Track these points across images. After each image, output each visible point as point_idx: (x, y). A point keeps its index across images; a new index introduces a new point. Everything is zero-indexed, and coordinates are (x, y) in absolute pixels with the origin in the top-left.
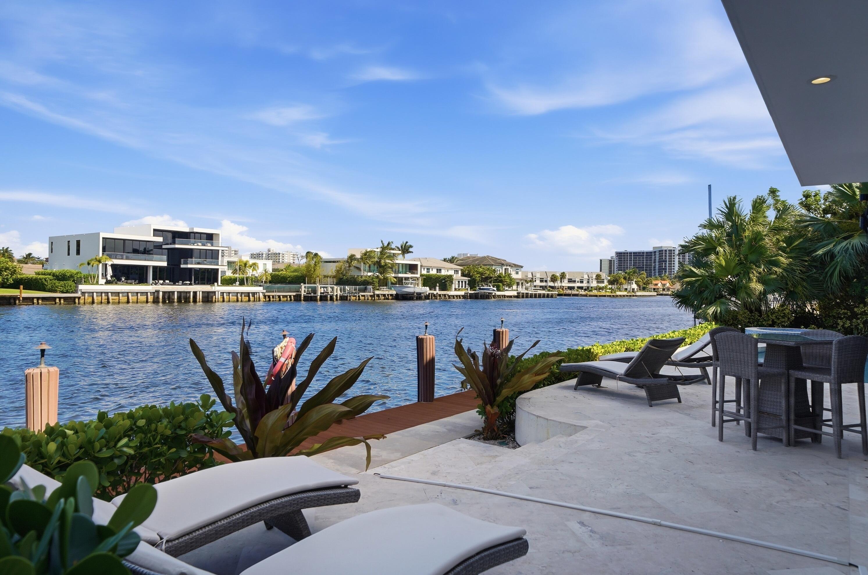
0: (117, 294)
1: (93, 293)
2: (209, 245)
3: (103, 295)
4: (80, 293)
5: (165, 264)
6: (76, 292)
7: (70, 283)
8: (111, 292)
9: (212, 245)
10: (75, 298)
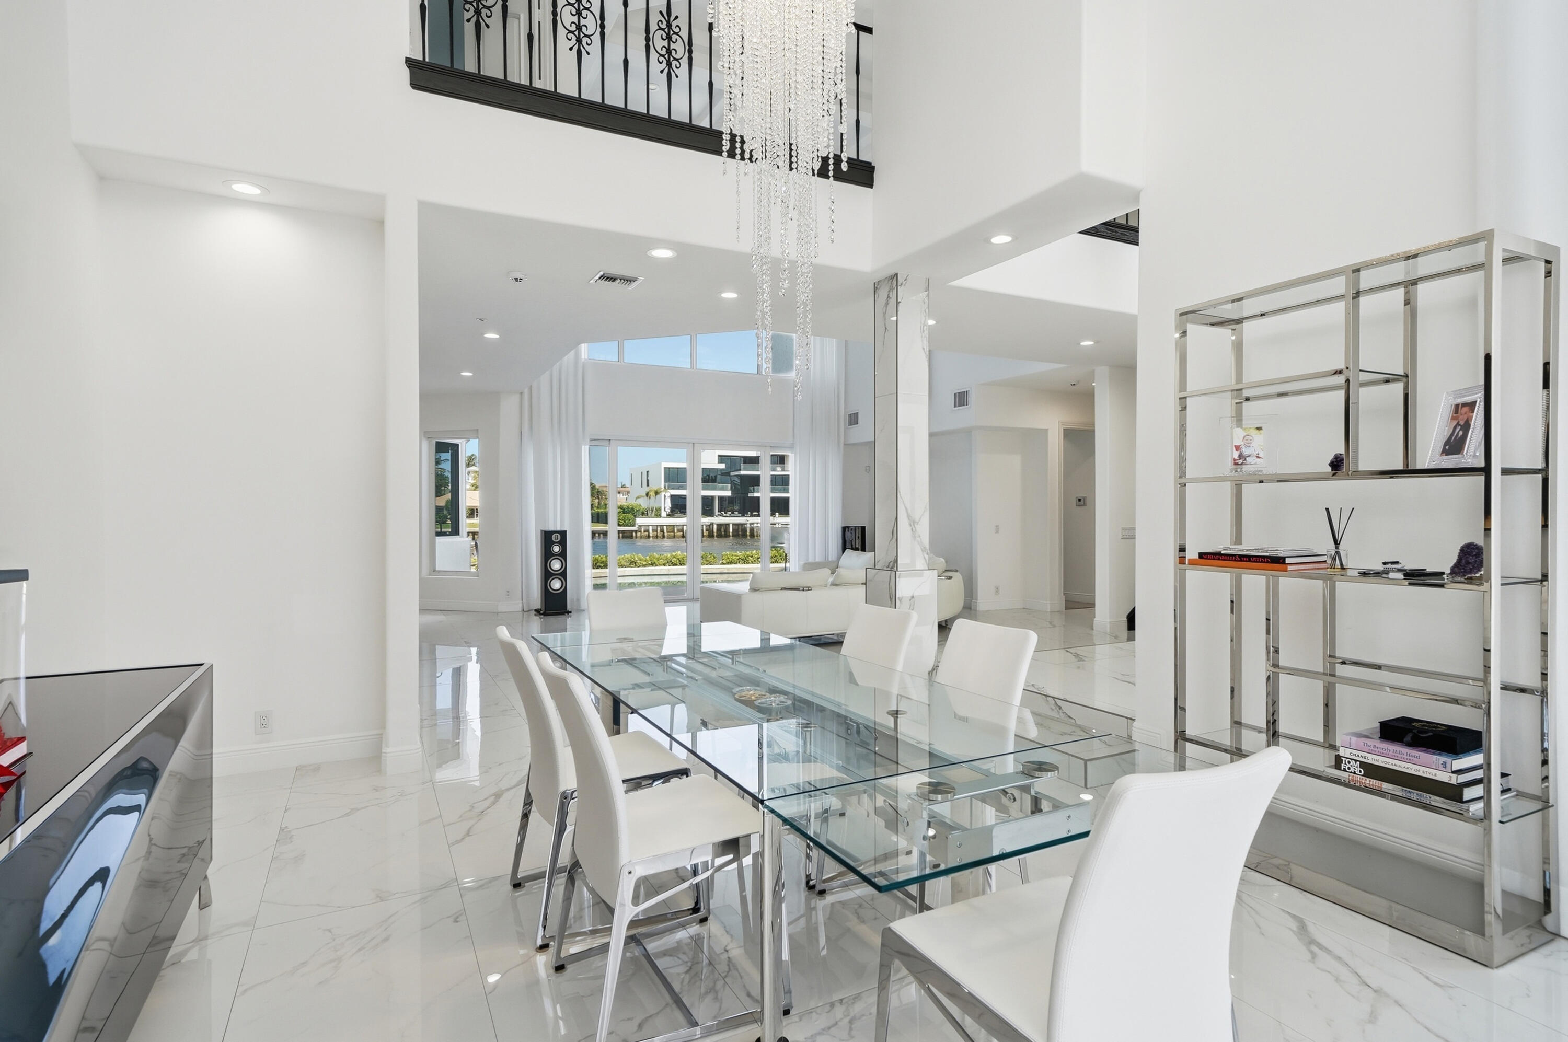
0: (671, 528)
1: (649, 526)
2: (779, 469)
3: (659, 529)
4: (637, 526)
5: (728, 493)
6: (634, 525)
7: (630, 515)
8: (667, 526)
9: (783, 470)
10: (632, 531)
